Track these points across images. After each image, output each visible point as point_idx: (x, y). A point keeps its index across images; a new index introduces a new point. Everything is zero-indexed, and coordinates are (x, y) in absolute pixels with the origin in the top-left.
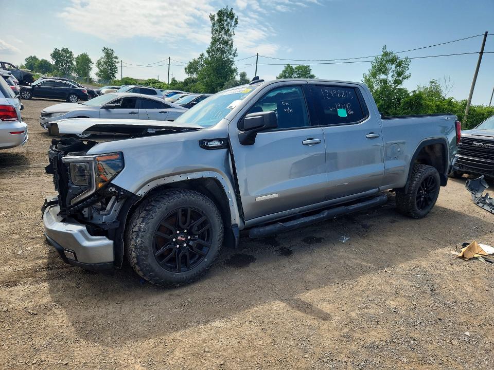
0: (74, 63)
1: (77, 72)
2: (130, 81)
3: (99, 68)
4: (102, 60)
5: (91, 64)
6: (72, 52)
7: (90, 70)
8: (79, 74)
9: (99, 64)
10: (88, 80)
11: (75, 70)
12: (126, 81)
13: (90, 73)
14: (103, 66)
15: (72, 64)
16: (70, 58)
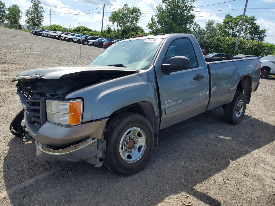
0: (7, 12)
1: (9, 20)
2: (57, 28)
3: (28, 16)
4: (31, 9)
5: (21, 13)
6: (4, 4)
7: (20, 18)
8: (11, 21)
9: (28, 13)
10: (18, 26)
11: (8, 18)
12: (55, 28)
13: (20, 21)
14: (31, 15)
15: (5, 13)
16: (3, 9)
